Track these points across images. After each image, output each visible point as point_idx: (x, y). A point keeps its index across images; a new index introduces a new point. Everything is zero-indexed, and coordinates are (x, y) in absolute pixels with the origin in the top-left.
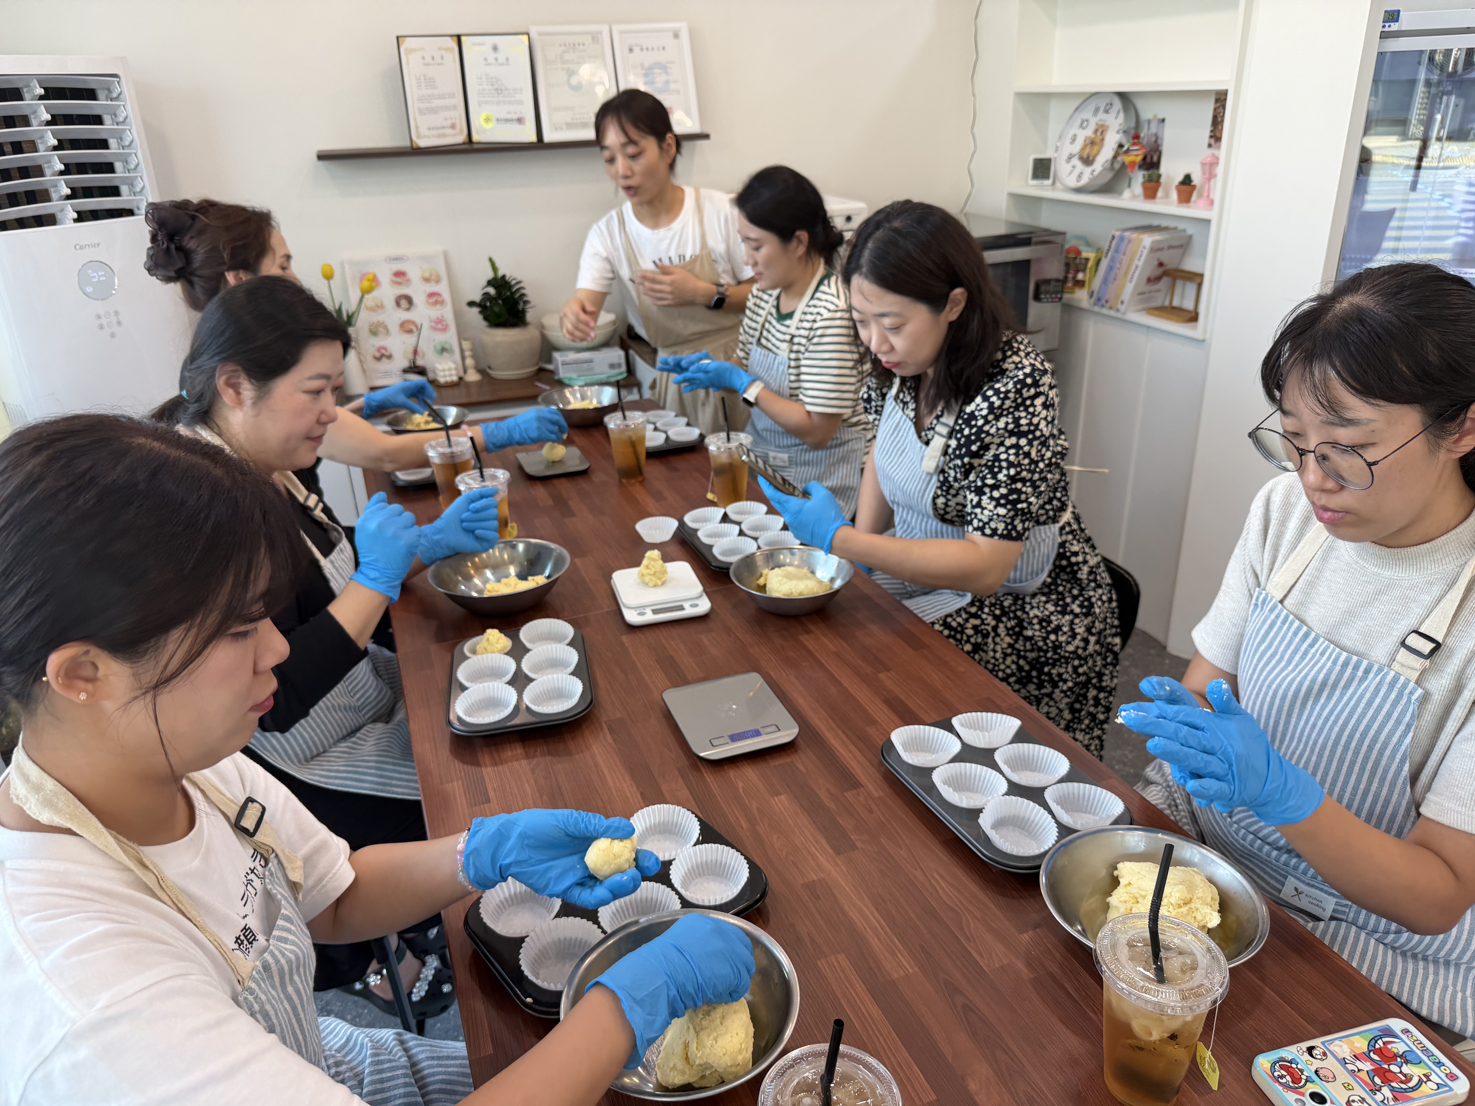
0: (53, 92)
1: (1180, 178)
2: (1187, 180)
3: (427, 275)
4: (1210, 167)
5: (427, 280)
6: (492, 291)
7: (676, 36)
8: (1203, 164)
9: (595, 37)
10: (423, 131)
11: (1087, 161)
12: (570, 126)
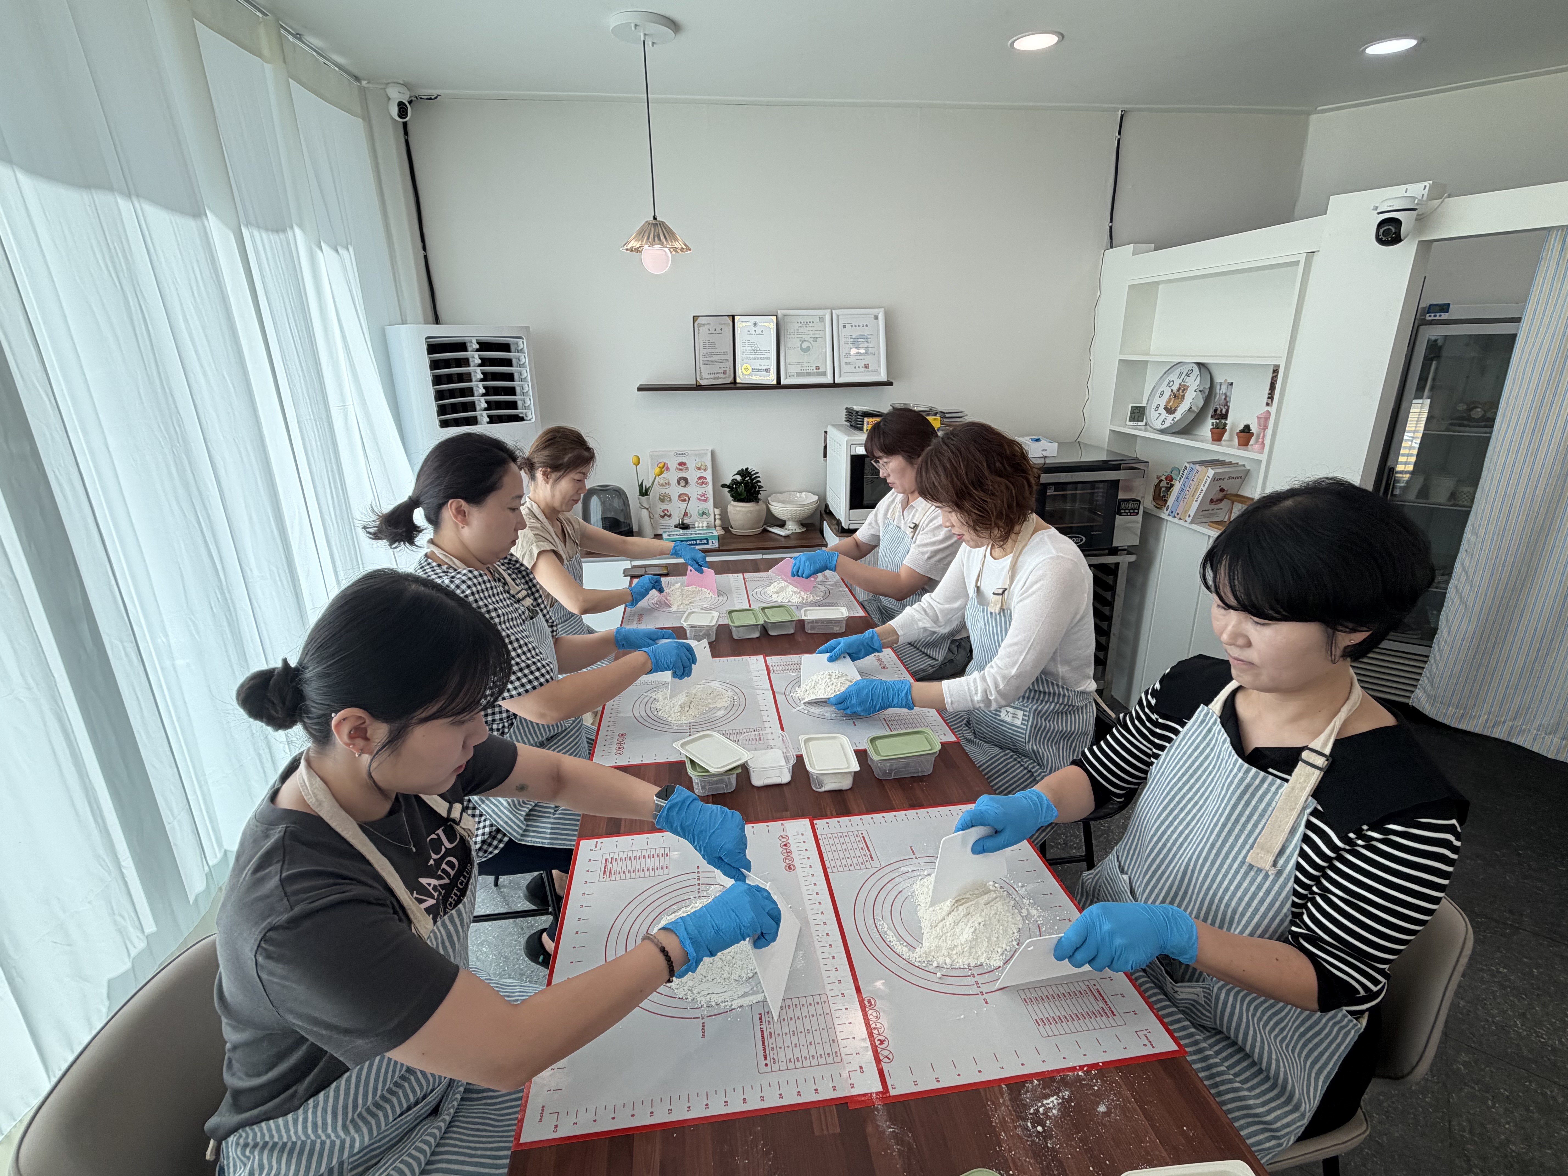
0: (484, 346)
1: (1241, 427)
2: (1247, 429)
3: (699, 466)
4: (1264, 420)
5: (699, 469)
6: (739, 478)
7: (876, 318)
8: (1259, 418)
9: (822, 319)
10: (705, 375)
11: (1170, 411)
12: (799, 375)
